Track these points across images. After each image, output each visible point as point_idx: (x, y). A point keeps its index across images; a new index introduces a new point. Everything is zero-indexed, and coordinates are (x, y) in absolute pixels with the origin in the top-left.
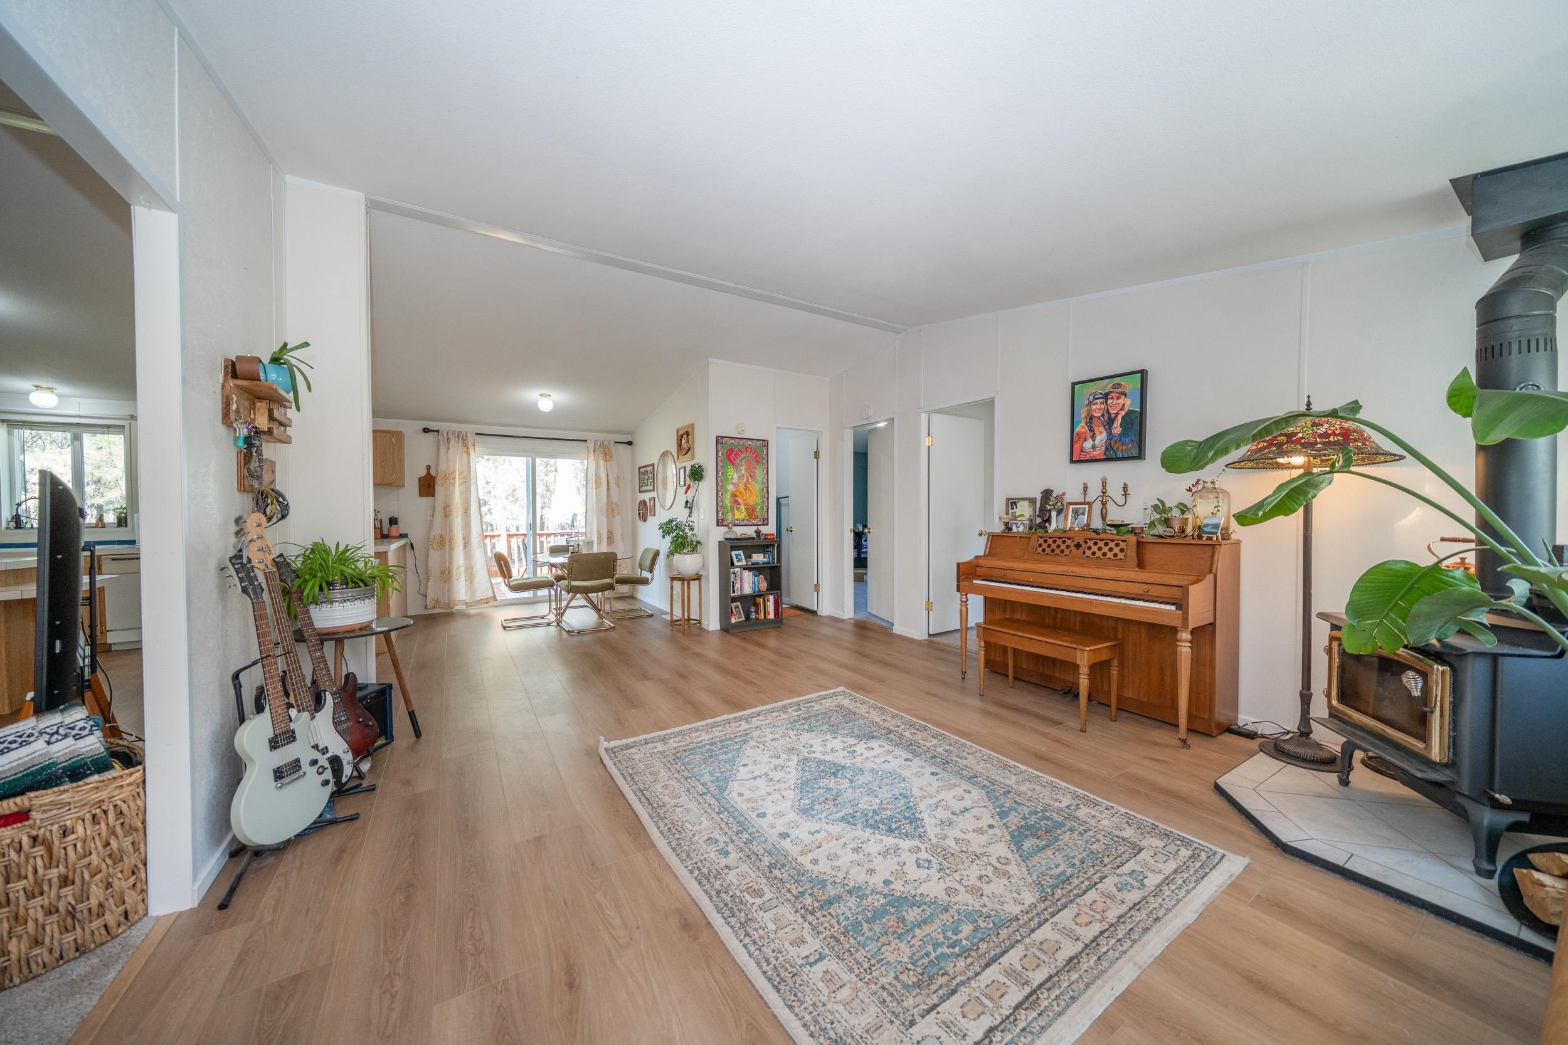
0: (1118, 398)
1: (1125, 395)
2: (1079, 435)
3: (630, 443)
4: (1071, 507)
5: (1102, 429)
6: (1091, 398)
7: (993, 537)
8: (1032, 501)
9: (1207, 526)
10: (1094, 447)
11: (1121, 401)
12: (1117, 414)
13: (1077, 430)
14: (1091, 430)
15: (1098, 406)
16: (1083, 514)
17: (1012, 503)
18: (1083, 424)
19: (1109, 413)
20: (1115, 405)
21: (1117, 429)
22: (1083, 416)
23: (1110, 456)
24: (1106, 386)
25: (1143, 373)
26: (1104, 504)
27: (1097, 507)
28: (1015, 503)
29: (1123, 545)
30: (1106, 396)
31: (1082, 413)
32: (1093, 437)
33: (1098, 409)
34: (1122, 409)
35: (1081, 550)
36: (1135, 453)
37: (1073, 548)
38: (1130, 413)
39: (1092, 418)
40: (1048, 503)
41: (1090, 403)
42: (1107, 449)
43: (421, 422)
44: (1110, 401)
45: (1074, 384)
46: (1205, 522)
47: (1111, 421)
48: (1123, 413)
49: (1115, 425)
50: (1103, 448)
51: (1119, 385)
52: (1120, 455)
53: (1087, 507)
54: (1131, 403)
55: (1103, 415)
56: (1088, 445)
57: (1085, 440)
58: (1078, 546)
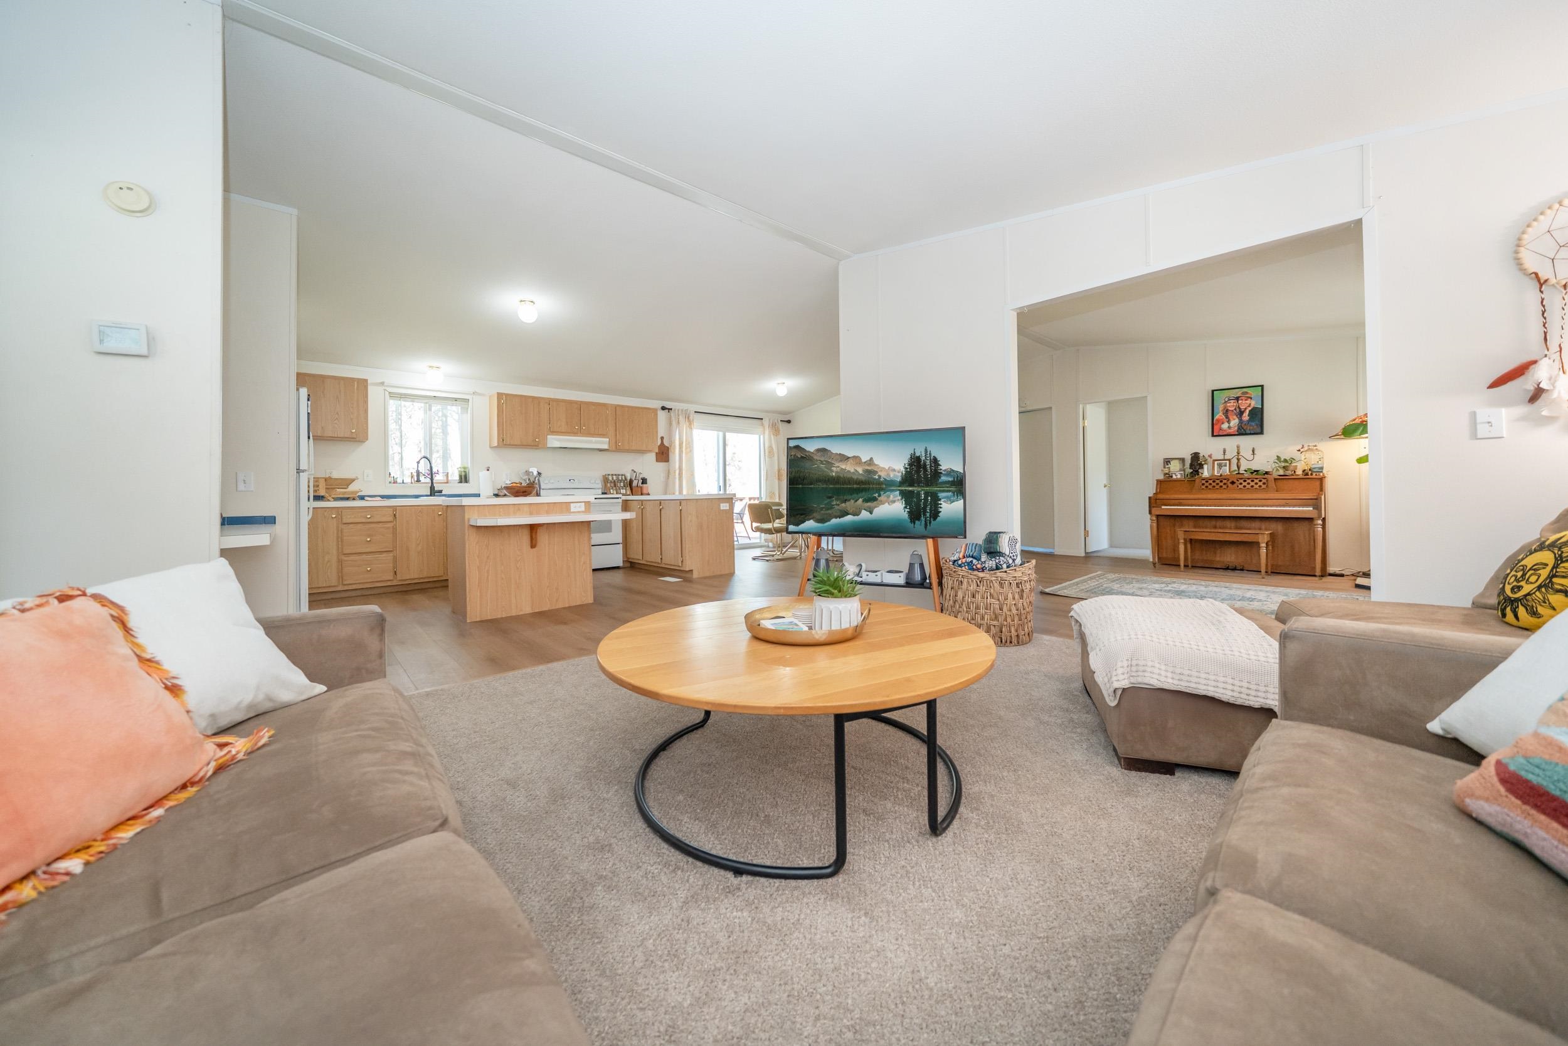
0: (1246, 400)
1: (1251, 398)
2: (1218, 420)
3: (789, 422)
4: (1216, 463)
5: (1235, 417)
6: (1227, 400)
7: (1159, 482)
8: (1182, 460)
9: (1314, 468)
10: (1229, 427)
11: (1248, 402)
12: (1246, 409)
13: (1216, 417)
14: (1227, 417)
15: (1232, 404)
16: (1226, 466)
17: (1167, 461)
18: (1221, 414)
19: (1239, 408)
20: (1243, 404)
21: (1246, 417)
22: (1221, 409)
23: (1241, 432)
24: (1237, 393)
25: (1262, 386)
26: (1238, 460)
27: (1234, 461)
28: (1169, 462)
29: (1264, 481)
30: (1237, 399)
31: (1219, 407)
32: (1229, 422)
33: (1232, 405)
34: (1249, 406)
35: (1235, 485)
36: (1258, 430)
37: (1230, 485)
38: (1254, 409)
39: (1227, 411)
40: (1196, 462)
41: (1226, 402)
42: (1239, 429)
43: (658, 402)
44: (1240, 402)
45: (1213, 391)
46: (1313, 466)
47: (1241, 413)
48: (1250, 409)
49: (1244, 415)
50: (1236, 428)
51: (1247, 393)
52: (1248, 432)
53: (1228, 462)
54: (1254, 403)
55: (1235, 409)
56: (1225, 426)
57: (1223, 423)
58: (1233, 483)
